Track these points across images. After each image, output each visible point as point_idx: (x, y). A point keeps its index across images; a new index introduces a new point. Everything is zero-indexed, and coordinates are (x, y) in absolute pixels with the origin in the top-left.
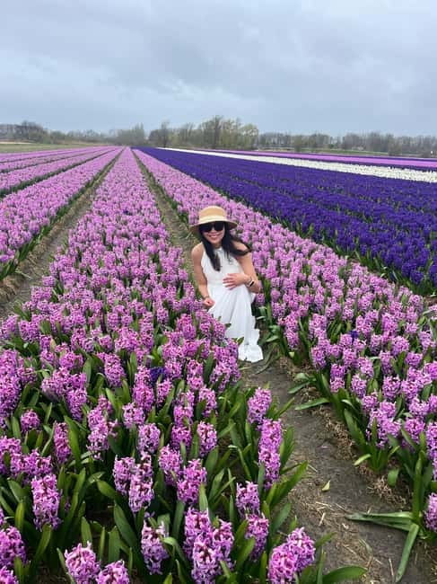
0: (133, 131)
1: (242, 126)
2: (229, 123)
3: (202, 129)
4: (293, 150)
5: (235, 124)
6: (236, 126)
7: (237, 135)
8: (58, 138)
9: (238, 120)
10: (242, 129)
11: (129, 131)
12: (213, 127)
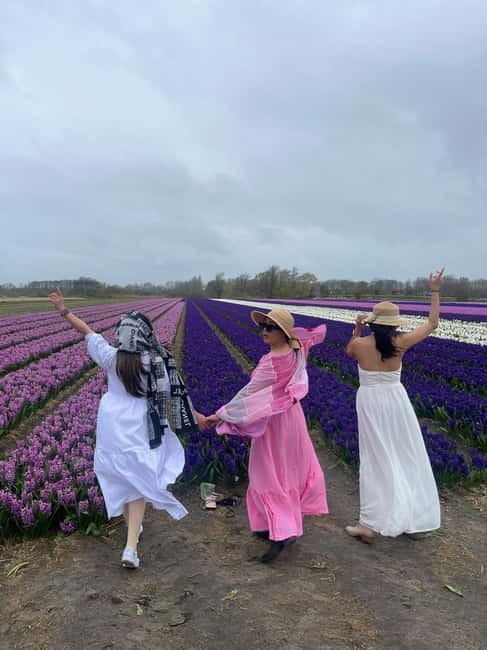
0: (190, 282)
1: (299, 275)
2: (285, 273)
3: (259, 279)
4: (353, 298)
5: (291, 273)
6: (293, 276)
7: (294, 284)
8: (114, 292)
9: (294, 269)
10: (300, 277)
11: (186, 283)
12: (269, 278)
